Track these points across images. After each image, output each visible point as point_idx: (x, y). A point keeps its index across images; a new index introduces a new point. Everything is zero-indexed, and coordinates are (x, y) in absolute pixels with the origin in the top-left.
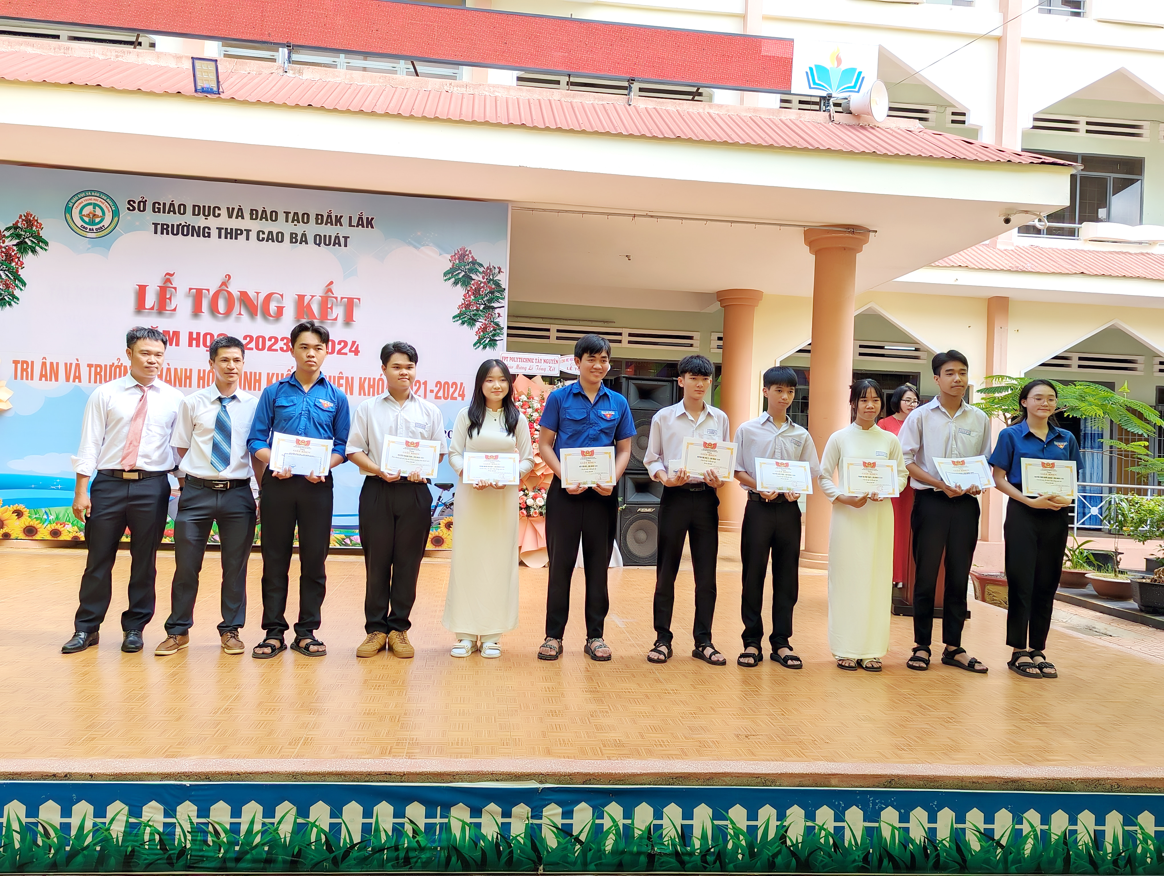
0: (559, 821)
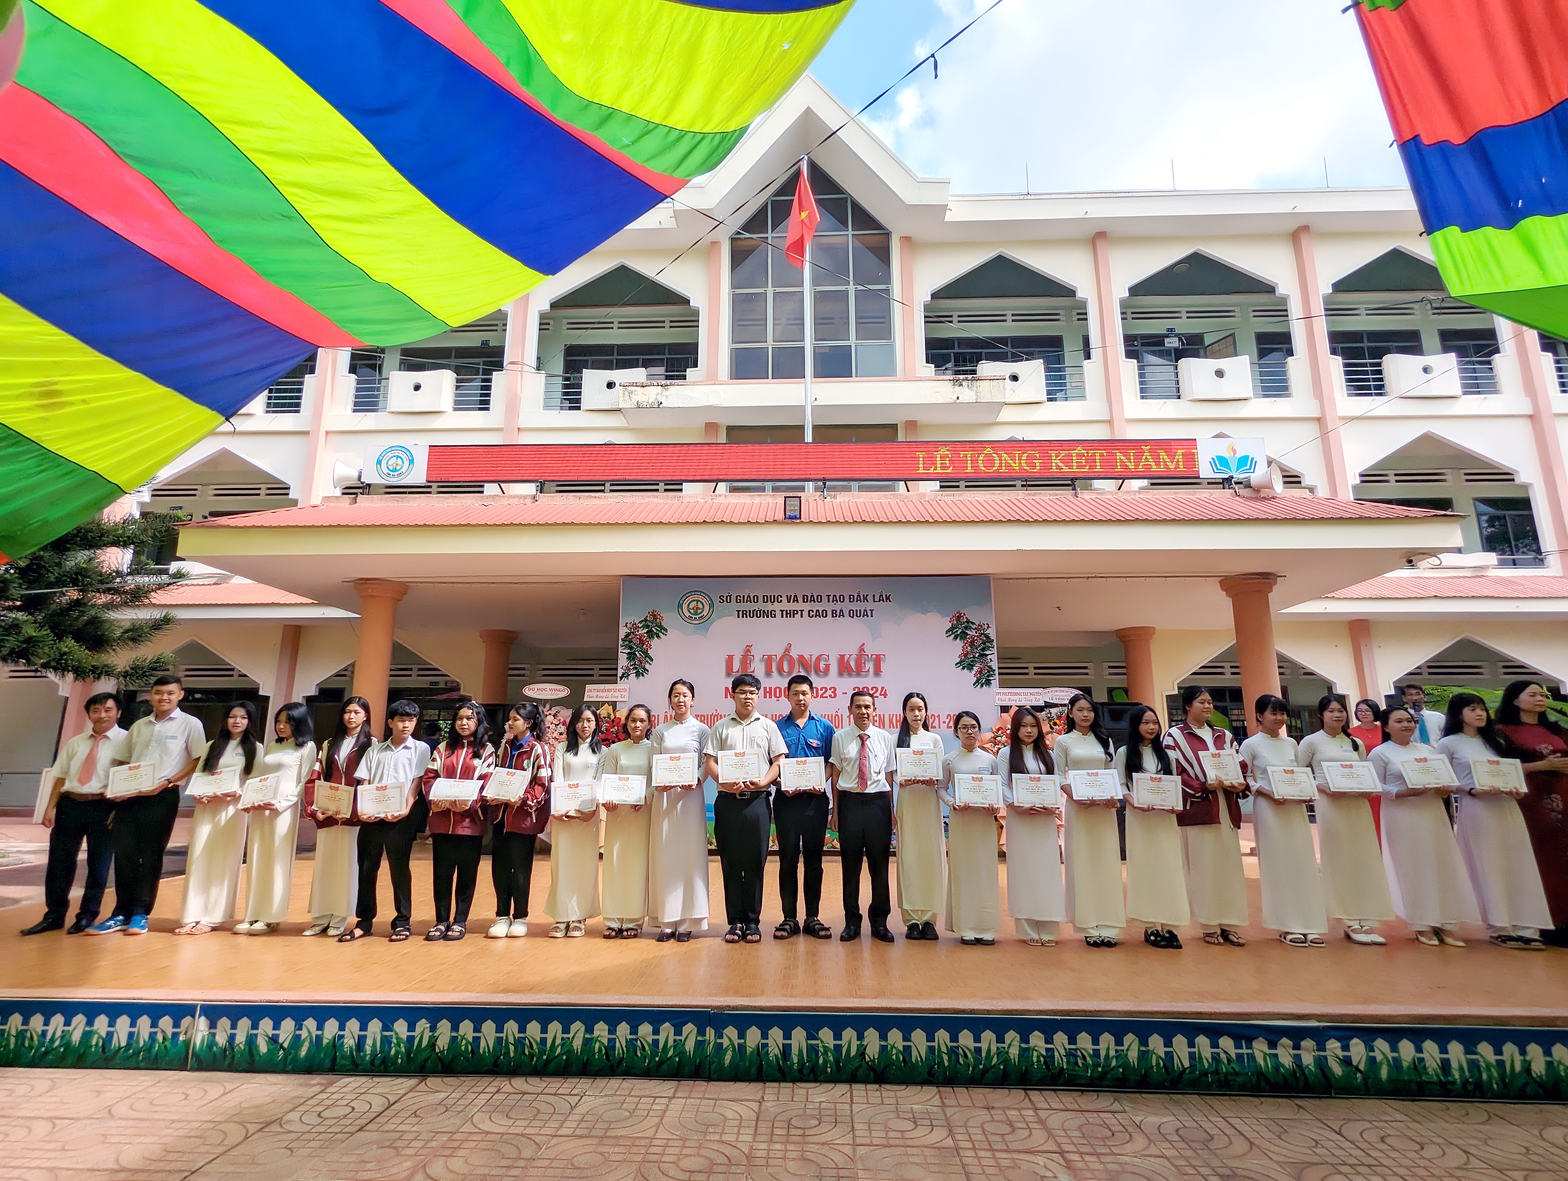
0: (1340, 1053)
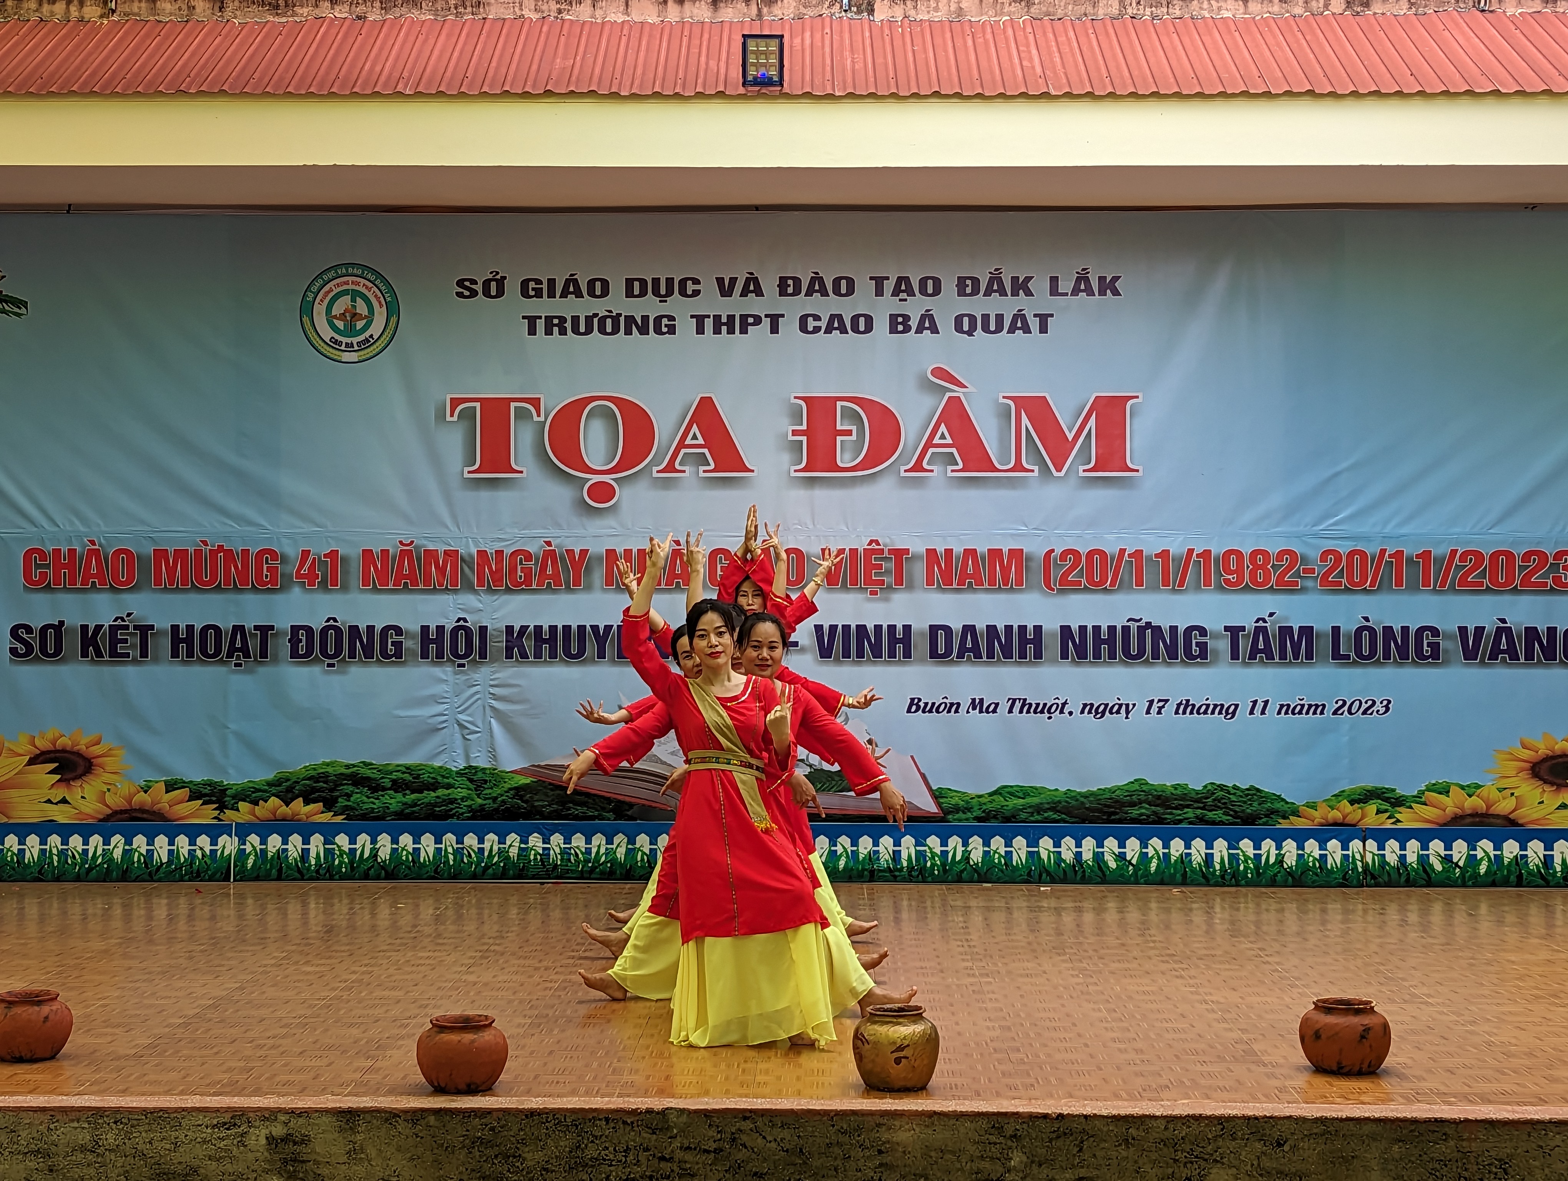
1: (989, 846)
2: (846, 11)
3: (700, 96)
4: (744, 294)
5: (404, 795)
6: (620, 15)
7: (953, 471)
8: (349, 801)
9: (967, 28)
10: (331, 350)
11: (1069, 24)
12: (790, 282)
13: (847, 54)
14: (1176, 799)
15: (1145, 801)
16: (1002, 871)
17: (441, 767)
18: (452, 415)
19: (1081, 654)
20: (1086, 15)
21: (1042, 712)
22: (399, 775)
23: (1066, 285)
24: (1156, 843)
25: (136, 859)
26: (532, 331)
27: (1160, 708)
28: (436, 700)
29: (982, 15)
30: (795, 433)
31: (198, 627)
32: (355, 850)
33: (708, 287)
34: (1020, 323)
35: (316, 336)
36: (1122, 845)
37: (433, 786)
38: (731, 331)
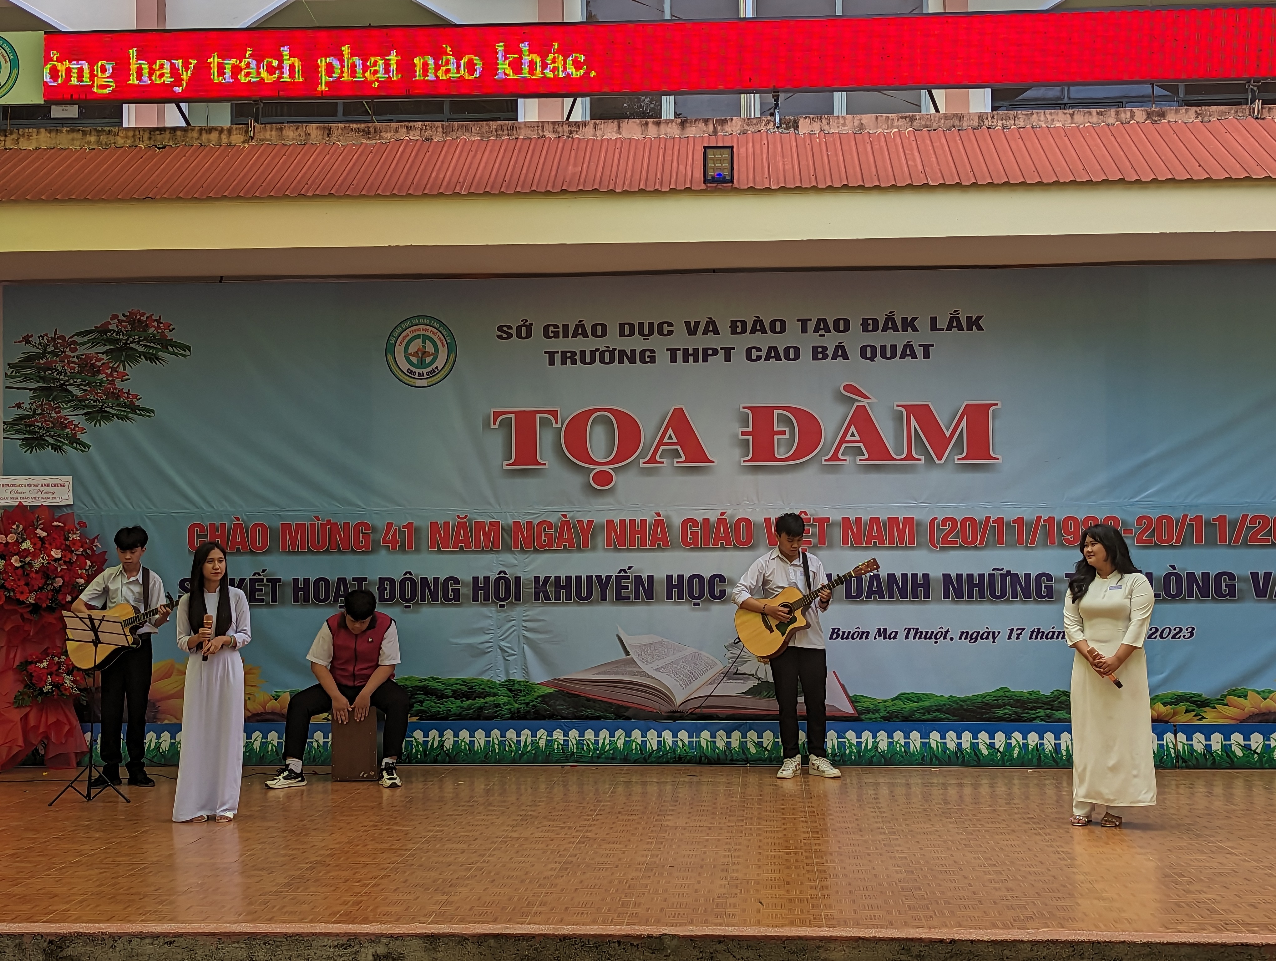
1: (892, 738)
2: (778, 128)
3: (673, 191)
4: (705, 333)
5: (462, 701)
6: (614, 134)
7: (860, 460)
8: (422, 706)
9: (866, 137)
10: (408, 378)
11: (942, 133)
12: (739, 324)
13: (779, 158)
14: (1031, 702)
15: (1008, 704)
16: (903, 757)
17: (488, 681)
18: (495, 424)
19: (959, 595)
20: (954, 127)
21: (930, 638)
22: (459, 687)
23: (942, 323)
24: (1017, 735)
25: (270, 749)
26: (552, 362)
27: (1019, 635)
28: (483, 631)
29: (877, 128)
30: (743, 433)
31: (312, 580)
32: (428, 741)
33: (680, 329)
34: (909, 351)
35: (397, 369)
36: (992, 737)
37: (483, 695)
38: (696, 360)
